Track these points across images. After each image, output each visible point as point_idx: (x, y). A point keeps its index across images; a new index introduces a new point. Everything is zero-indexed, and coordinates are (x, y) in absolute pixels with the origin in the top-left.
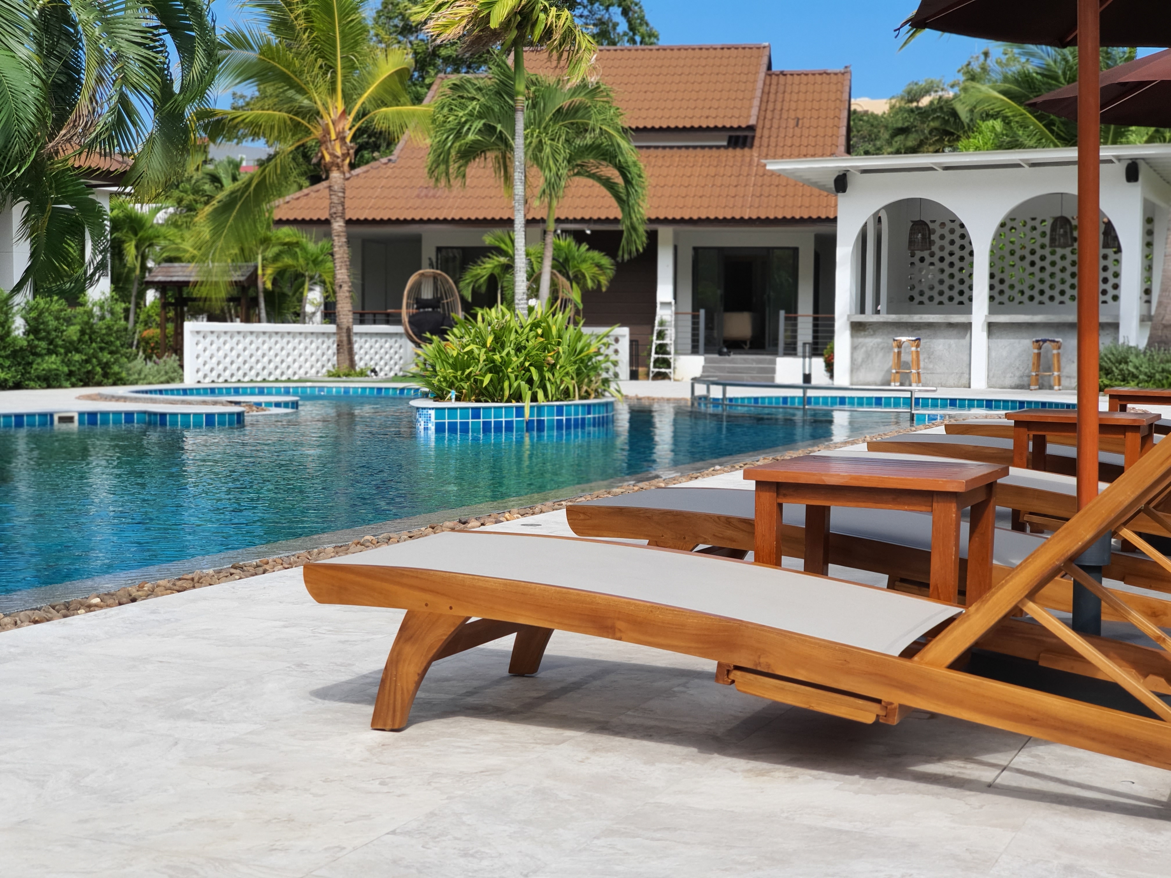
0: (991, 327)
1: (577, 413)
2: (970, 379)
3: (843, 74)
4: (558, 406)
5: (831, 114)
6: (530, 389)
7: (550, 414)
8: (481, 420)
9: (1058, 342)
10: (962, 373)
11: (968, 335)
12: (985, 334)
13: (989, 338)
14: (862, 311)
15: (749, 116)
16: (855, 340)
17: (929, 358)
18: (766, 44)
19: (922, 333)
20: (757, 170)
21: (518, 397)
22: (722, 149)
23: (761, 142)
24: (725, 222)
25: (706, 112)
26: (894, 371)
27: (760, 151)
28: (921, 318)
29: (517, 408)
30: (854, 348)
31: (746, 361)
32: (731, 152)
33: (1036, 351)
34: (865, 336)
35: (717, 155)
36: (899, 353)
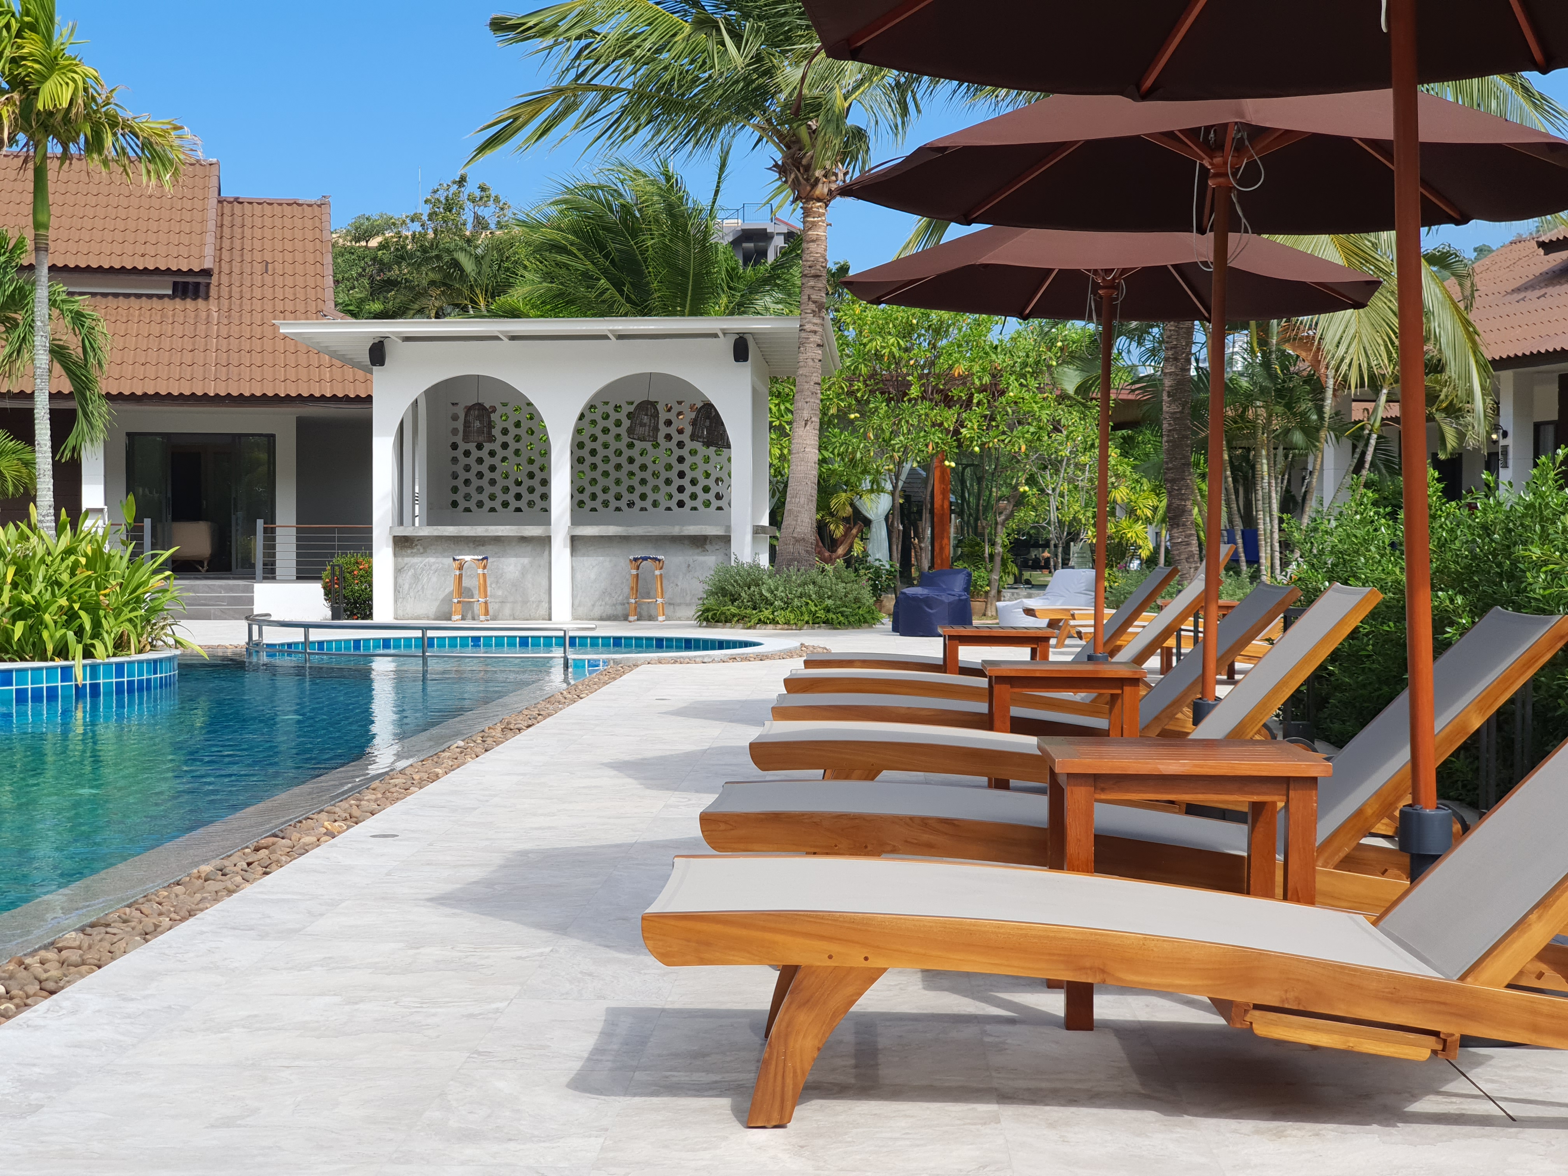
0: (575, 542)
1: (141, 673)
2: (550, 608)
3: (319, 206)
4: (117, 664)
5: (311, 258)
6: (79, 642)
7: (107, 675)
8: (14, 687)
9: (659, 560)
10: (540, 602)
11: (547, 553)
12: (568, 551)
13: (572, 555)
14: (401, 523)
15: (202, 257)
16: (400, 559)
17: (497, 582)
18: (214, 160)
19: (489, 550)
20: (218, 330)
21: (62, 652)
22: (166, 300)
23: (219, 292)
24: (181, 399)
25: (140, 249)
26: (456, 600)
27: (219, 303)
28: (487, 531)
29: (63, 668)
30: (398, 571)
31: (211, 589)
32: (178, 303)
33: (634, 572)
34: (413, 555)
35: (160, 308)
36: (460, 576)
